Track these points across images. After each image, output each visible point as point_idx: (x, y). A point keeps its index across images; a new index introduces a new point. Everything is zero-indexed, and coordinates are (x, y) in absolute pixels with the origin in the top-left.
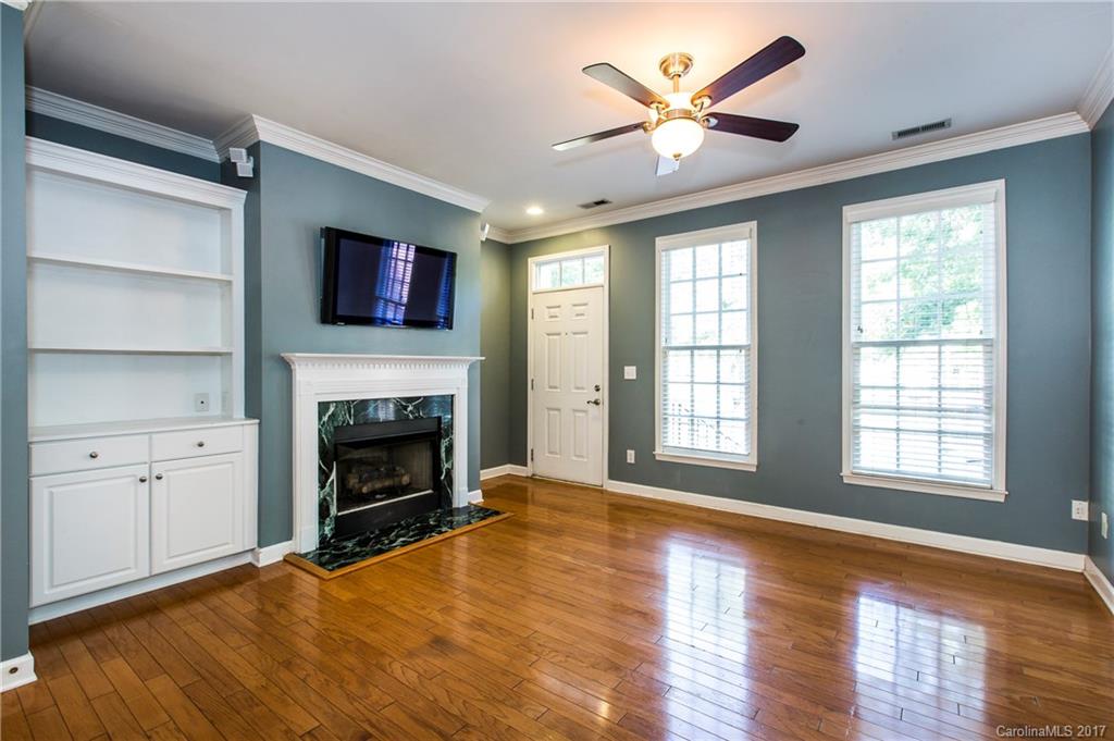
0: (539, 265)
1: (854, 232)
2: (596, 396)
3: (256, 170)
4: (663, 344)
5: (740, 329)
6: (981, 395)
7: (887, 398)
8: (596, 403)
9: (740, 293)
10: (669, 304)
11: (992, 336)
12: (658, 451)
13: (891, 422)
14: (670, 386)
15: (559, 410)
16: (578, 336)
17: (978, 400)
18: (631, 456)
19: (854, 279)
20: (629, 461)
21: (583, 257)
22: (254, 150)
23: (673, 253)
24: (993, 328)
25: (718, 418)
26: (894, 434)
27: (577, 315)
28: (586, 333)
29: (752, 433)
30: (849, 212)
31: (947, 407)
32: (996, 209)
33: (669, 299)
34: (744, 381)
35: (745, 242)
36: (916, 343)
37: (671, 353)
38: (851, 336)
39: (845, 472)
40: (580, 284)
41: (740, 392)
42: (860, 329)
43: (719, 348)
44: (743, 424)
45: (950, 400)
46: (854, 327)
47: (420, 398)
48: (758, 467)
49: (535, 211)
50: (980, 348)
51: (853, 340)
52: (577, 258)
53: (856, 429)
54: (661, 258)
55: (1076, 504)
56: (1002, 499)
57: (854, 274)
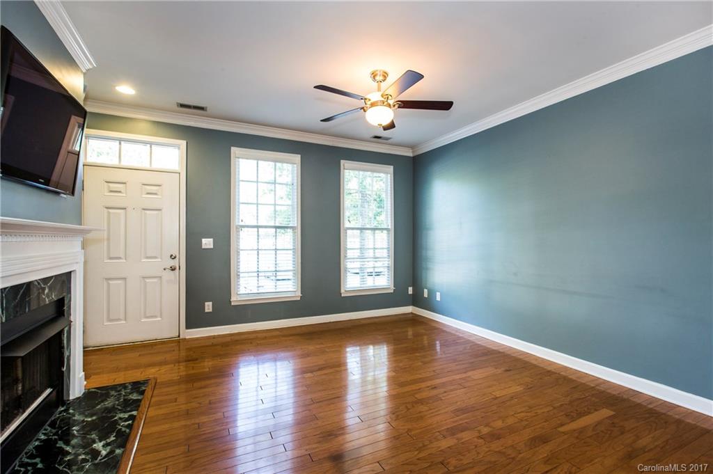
4: (237, 223)
7: (357, 254)
8: (173, 269)
12: (233, 299)
14: (241, 252)
15: (123, 279)
16: (148, 212)
18: (209, 307)
20: (206, 311)
21: (151, 144)
23: (243, 160)
24: (390, 224)
25: (276, 271)
27: (148, 193)
28: (158, 210)
29: (298, 278)
31: (378, 256)
34: (292, 248)
37: (243, 229)
39: (342, 291)
41: (290, 255)
43: (276, 227)
47: (52, 277)
48: (301, 297)
49: (126, 90)
52: (145, 143)
54: (236, 162)
55: (409, 288)
56: (393, 291)
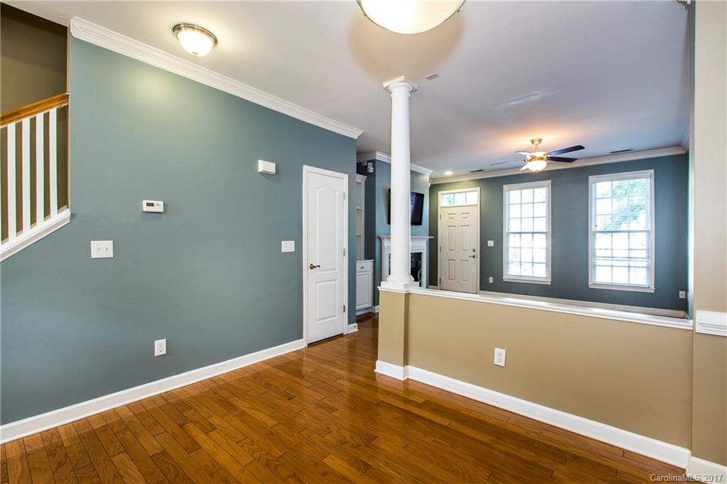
0: (443, 194)
1: (594, 187)
2: (473, 254)
3: (374, 170)
4: (507, 231)
5: (543, 225)
6: (645, 252)
7: (608, 253)
8: (474, 257)
9: (543, 210)
10: (509, 214)
11: (649, 229)
12: (504, 277)
13: (609, 263)
14: (510, 249)
15: (454, 260)
16: (464, 227)
17: (644, 254)
18: (491, 280)
19: (593, 206)
20: (490, 282)
21: (466, 192)
22: (374, 162)
23: (511, 192)
24: (649, 226)
25: (533, 262)
26: (610, 268)
27: (464, 218)
28: (468, 226)
29: (548, 269)
30: (591, 178)
31: (632, 256)
32: (651, 180)
33: (509, 212)
35: (545, 189)
36: (619, 232)
37: (510, 235)
38: (592, 228)
39: (590, 283)
40: (464, 204)
42: (596, 226)
43: (533, 233)
44: (544, 265)
45: (633, 254)
46: (593, 225)
48: (552, 282)
49: (449, 173)
50: (645, 234)
51: (593, 230)
52: (464, 192)
53: (595, 266)
54: (506, 194)
55: (681, 292)
56: (653, 292)
57: (593, 203)
